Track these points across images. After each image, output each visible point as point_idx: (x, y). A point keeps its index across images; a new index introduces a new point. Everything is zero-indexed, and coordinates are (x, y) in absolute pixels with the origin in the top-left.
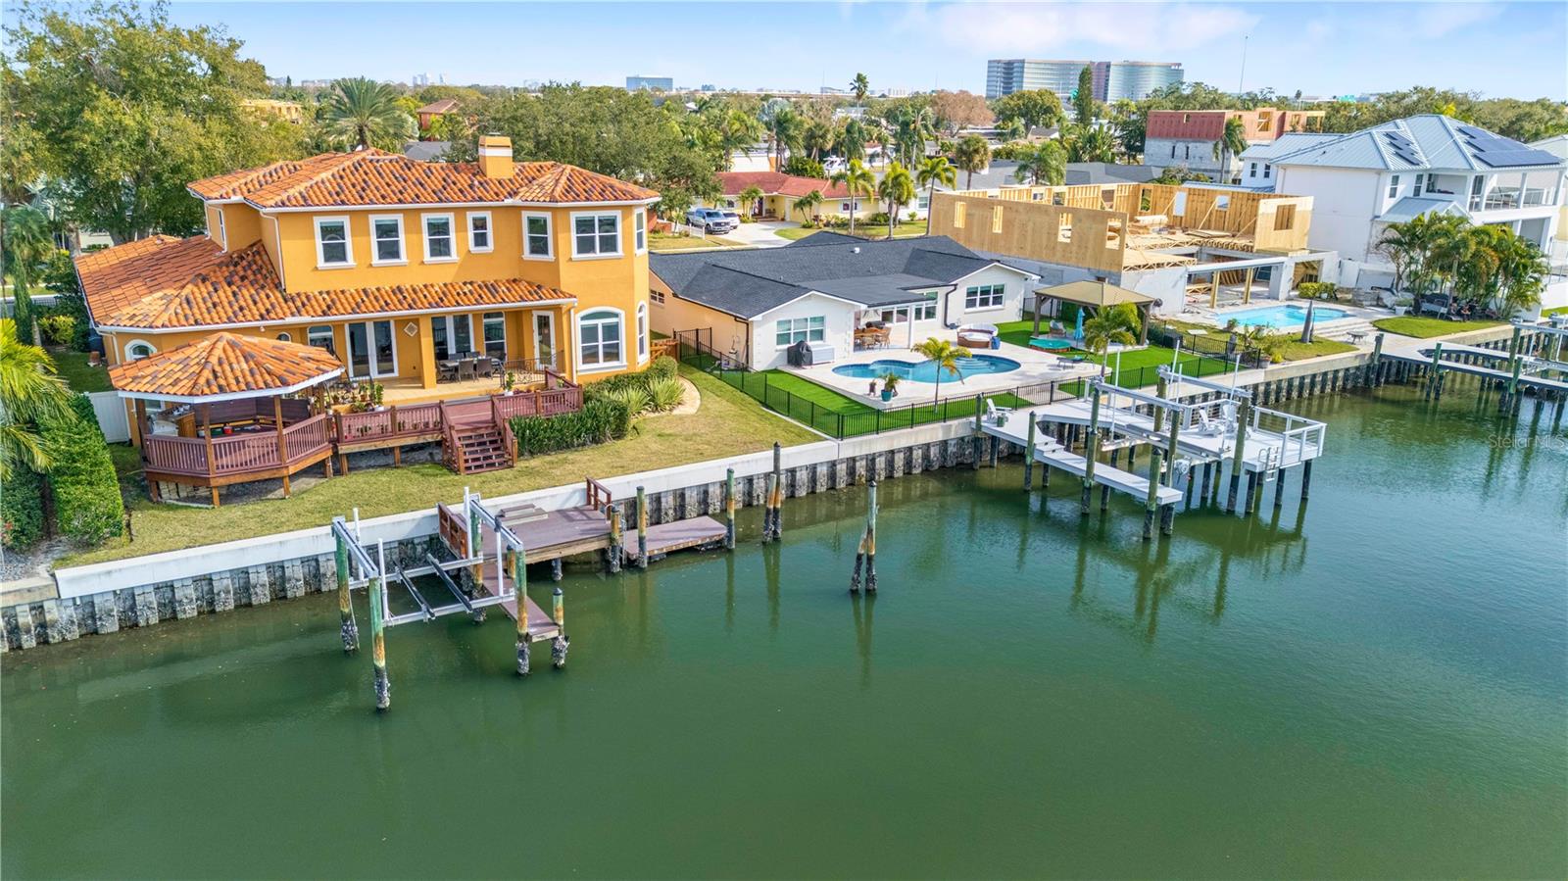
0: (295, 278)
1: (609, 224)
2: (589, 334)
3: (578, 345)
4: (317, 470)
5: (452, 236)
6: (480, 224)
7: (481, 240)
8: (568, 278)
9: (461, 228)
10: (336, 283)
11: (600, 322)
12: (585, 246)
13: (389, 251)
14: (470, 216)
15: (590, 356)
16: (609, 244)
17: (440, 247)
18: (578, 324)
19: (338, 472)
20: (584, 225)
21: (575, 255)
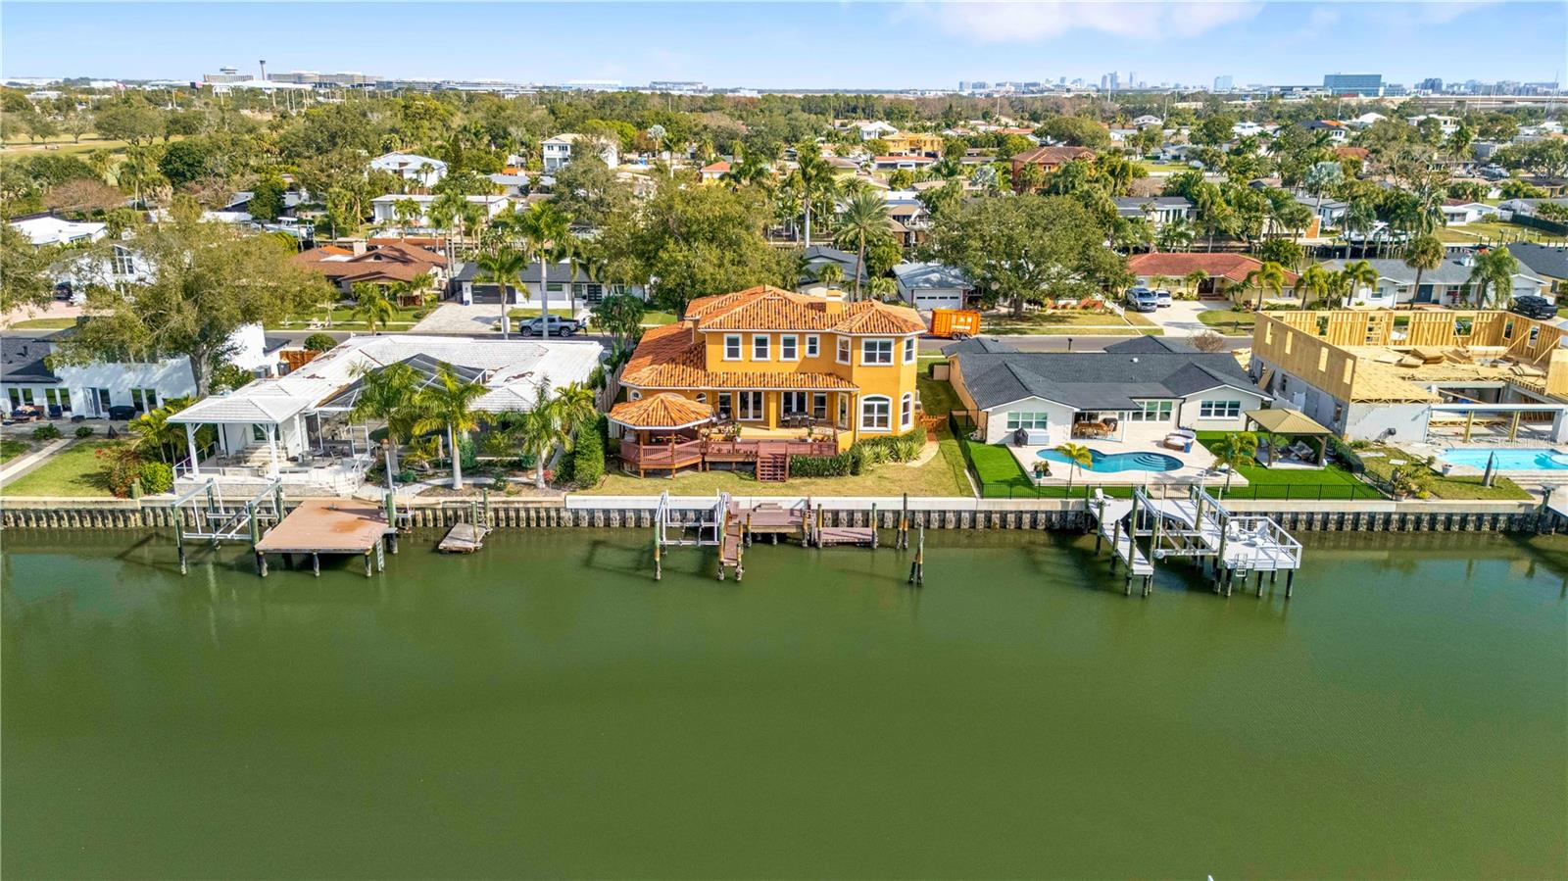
0: (712, 364)
1: (886, 346)
2: (868, 409)
3: (861, 415)
4: (694, 467)
5: (797, 347)
6: (813, 341)
7: (812, 350)
8: (857, 375)
9: (802, 343)
10: (732, 368)
11: (876, 403)
12: (870, 358)
13: (761, 353)
14: (807, 337)
15: (868, 422)
16: (886, 358)
17: (789, 353)
18: (861, 403)
19: (704, 470)
20: (870, 346)
21: (863, 363)
